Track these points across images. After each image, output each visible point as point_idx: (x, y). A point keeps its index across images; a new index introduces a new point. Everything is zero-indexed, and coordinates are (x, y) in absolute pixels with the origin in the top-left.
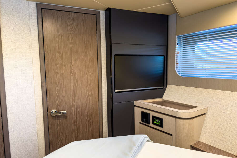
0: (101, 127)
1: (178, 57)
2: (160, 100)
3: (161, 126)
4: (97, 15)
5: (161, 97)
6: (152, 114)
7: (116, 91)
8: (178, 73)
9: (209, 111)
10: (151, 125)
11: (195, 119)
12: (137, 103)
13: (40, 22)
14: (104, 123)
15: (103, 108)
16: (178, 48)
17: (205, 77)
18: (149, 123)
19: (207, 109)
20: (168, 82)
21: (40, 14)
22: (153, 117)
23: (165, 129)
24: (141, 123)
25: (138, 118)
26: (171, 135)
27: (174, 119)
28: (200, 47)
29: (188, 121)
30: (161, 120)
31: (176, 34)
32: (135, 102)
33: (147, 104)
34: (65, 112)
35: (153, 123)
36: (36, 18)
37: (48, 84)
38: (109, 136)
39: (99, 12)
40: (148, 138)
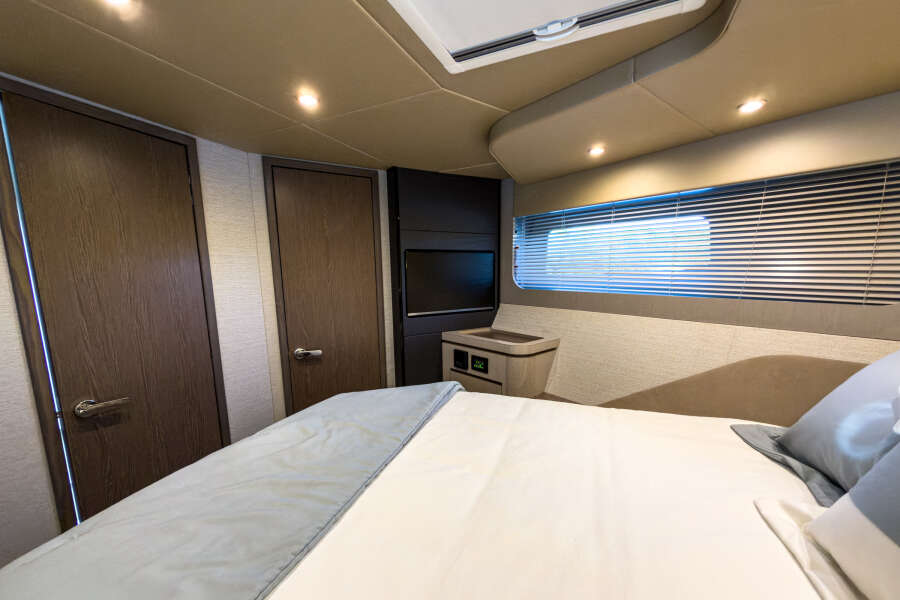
0: (383, 377)
1: (518, 254)
2: (487, 330)
3: (485, 370)
4: (372, 178)
5: (489, 324)
6: (471, 352)
7: (409, 315)
8: (516, 283)
9: (561, 345)
10: (470, 371)
11: (537, 357)
12: (446, 335)
13: (270, 191)
14: (388, 372)
15: (387, 346)
16: (517, 239)
17: (559, 289)
18: (467, 368)
19: (558, 341)
20: (502, 298)
21: (270, 176)
22: (474, 357)
23: (491, 375)
24: (452, 370)
25: (448, 361)
26: (500, 384)
27: (505, 357)
28: (555, 237)
29: (527, 359)
30: (485, 361)
31: (514, 215)
32: (443, 334)
33: (465, 336)
34: (320, 352)
35: (473, 368)
36: (263, 183)
37: (287, 302)
38: (397, 385)
39: (377, 173)
40: (460, 386)
